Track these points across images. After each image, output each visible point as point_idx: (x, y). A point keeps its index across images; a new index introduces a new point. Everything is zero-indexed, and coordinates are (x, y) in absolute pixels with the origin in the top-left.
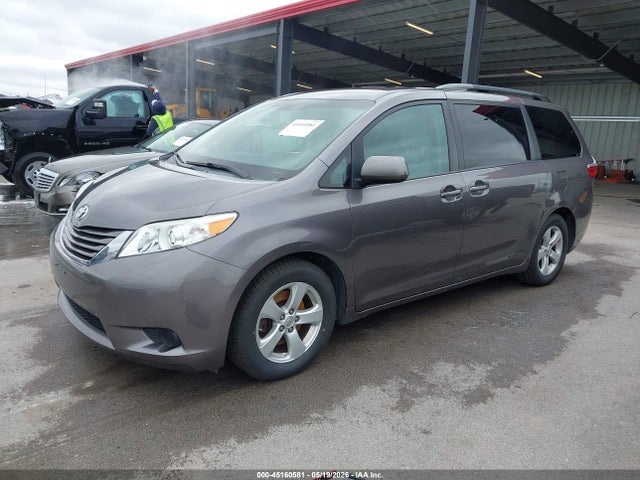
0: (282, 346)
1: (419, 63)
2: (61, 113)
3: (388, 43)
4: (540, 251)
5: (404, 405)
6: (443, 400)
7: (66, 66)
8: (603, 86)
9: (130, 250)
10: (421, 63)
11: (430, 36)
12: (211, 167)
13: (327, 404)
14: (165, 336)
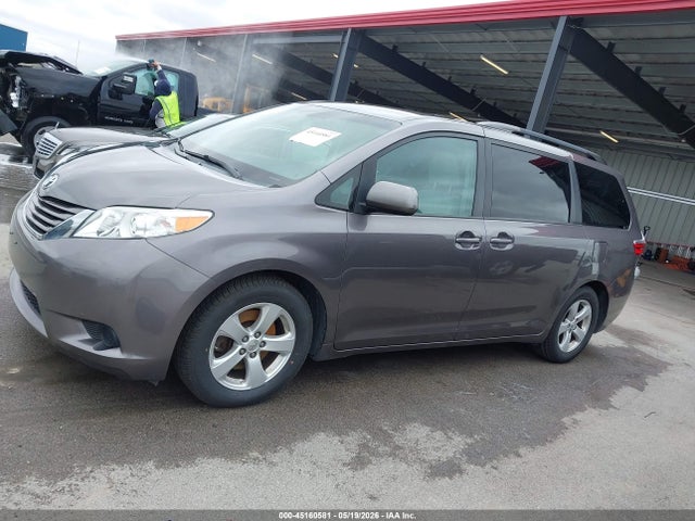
0: (239, 371)
1: (488, 102)
2: (86, 81)
3: (459, 74)
4: (563, 324)
5: (359, 463)
6: (404, 466)
7: (117, 37)
8: (683, 164)
9: (89, 231)
10: (491, 103)
11: (505, 76)
12: (207, 160)
13: (274, 445)
14: (104, 333)
